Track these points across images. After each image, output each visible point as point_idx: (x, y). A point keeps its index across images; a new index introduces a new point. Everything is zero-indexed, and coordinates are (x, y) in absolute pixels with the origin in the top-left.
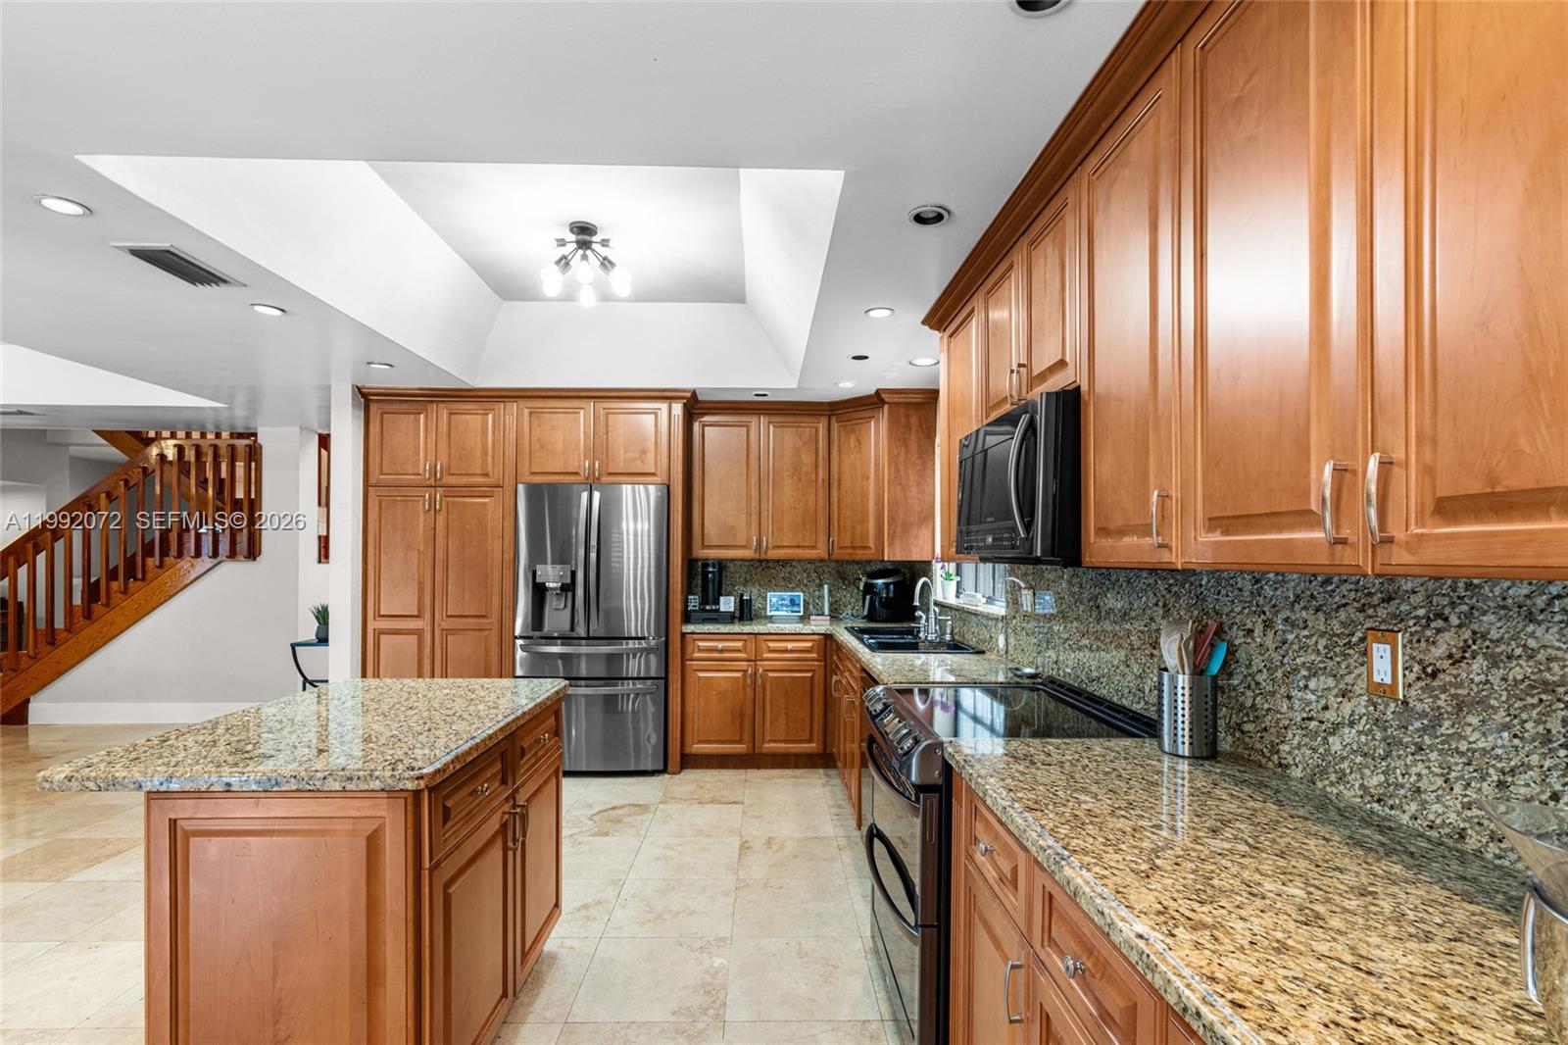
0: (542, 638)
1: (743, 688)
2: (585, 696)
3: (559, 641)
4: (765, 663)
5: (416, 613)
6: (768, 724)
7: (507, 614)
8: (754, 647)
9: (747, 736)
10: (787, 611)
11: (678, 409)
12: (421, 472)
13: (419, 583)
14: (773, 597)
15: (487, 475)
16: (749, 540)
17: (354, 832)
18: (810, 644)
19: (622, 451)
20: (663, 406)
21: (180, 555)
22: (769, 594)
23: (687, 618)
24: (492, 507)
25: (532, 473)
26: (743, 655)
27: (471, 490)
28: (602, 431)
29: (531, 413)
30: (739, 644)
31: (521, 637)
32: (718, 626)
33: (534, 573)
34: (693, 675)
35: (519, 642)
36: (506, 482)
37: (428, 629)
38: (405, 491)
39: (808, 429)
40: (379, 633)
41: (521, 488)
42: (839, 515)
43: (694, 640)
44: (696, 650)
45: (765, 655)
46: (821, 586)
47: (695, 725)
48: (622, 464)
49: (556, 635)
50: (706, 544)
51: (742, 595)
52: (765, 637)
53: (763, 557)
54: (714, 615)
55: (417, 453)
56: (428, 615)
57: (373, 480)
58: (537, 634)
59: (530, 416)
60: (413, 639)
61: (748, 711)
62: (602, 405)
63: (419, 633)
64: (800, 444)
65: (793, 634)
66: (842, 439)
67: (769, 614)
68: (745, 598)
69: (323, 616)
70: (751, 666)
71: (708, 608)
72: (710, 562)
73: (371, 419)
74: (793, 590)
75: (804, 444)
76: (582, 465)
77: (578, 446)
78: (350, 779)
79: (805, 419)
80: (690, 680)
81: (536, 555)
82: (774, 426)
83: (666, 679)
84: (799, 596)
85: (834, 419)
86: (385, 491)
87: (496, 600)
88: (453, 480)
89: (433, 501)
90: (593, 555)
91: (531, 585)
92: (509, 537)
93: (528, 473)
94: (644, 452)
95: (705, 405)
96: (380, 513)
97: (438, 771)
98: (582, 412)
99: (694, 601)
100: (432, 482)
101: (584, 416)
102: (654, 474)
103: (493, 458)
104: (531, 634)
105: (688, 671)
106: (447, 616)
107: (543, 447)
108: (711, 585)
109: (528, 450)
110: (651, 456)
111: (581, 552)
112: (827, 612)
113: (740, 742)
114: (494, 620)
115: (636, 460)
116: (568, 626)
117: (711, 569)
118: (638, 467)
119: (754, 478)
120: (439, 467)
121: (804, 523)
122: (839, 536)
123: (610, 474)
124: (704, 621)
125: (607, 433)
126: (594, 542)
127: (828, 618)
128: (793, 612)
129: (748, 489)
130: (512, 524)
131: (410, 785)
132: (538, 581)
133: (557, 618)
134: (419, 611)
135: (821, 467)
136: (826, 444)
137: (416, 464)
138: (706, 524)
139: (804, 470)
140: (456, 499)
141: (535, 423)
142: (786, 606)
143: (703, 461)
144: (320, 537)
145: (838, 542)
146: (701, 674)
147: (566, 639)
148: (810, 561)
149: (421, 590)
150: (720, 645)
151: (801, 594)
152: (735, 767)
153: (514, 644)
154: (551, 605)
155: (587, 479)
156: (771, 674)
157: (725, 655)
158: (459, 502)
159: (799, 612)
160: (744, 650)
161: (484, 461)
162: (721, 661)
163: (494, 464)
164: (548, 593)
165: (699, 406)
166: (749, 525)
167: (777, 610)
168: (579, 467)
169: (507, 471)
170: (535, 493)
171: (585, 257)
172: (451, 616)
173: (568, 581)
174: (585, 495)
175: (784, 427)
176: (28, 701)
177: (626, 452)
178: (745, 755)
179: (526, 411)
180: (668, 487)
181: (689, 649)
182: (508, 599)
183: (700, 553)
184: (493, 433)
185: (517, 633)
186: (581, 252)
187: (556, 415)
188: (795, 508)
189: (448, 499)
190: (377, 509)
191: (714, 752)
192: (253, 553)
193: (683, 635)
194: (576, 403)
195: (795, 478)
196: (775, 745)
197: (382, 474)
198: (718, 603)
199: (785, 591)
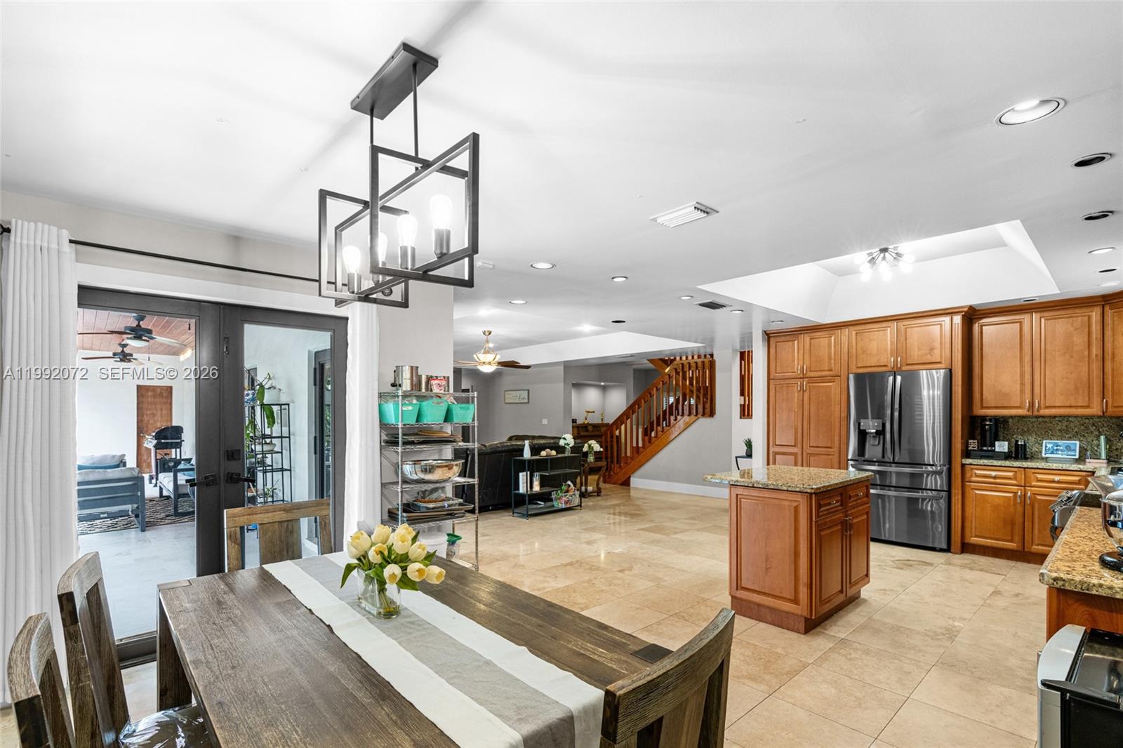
0: (864, 461)
1: (1014, 505)
2: (895, 497)
3: (877, 464)
4: (1033, 489)
5: (793, 444)
6: (1036, 532)
7: (843, 447)
8: (1023, 477)
9: (1017, 538)
10: (1062, 454)
11: (958, 319)
12: (796, 370)
13: (795, 429)
14: (1048, 444)
15: (831, 370)
16: (1022, 402)
17: (790, 506)
18: (1077, 478)
19: (917, 350)
20: (947, 319)
21: (683, 415)
22: (1044, 442)
23: (967, 454)
24: (834, 388)
25: (858, 367)
26: (1014, 482)
27: (823, 379)
28: (902, 339)
29: (856, 333)
30: (1011, 474)
31: (851, 460)
32: (992, 461)
33: (859, 424)
34: (971, 492)
35: (850, 462)
36: (842, 372)
37: (800, 453)
38: (788, 381)
39: (1080, 318)
40: (776, 453)
41: (851, 377)
42: (1113, 381)
43: (972, 469)
44: (974, 475)
45: (1034, 483)
46: (1098, 437)
47: (972, 525)
48: (916, 358)
49: (875, 460)
50: (984, 405)
51: (1017, 441)
52: (1033, 470)
53: (1036, 413)
54: (990, 454)
55: (794, 361)
56: (799, 445)
57: (772, 377)
58: (862, 458)
59: (856, 335)
60: (792, 457)
61: (1019, 520)
62: (901, 324)
63: (795, 454)
64: (1072, 329)
65: (1061, 470)
66: (1116, 323)
67: (1043, 455)
68: (1020, 443)
69: (749, 444)
70: (1020, 490)
71: (985, 448)
72: (988, 418)
73: (771, 347)
74: (1070, 439)
75: (1076, 329)
76: (889, 360)
77: (886, 350)
78: (789, 486)
79: (1077, 311)
80: (969, 494)
81: (861, 414)
82: (1045, 320)
83: (949, 492)
84: (1076, 444)
85: (1107, 308)
86: (778, 382)
87: (837, 439)
88: (813, 374)
89: (802, 385)
90: (896, 414)
91: (857, 430)
92: (844, 404)
93: (855, 368)
94: (932, 349)
95: (983, 312)
96: (776, 393)
97: (818, 488)
98: (889, 329)
99: (973, 445)
100: (801, 376)
101: (890, 332)
102: (940, 363)
103: (835, 360)
104: (857, 458)
105: (967, 490)
106: (810, 447)
107: (864, 352)
108: (988, 434)
109: (855, 354)
110: (937, 352)
111: (889, 412)
112: (1103, 456)
113: (1012, 541)
114: (835, 450)
115: (927, 354)
116: (880, 455)
117: (988, 423)
118: (929, 358)
119: (1027, 359)
120: (805, 368)
121: (1076, 388)
122: (1113, 397)
123: (908, 365)
124: (982, 457)
125: (906, 339)
126: (897, 406)
127: (1105, 461)
128: (1067, 455)
129: (1022, 366)
130: (846, 396)
131: (809, 491)
132: (862, 428)
133: (873, 450)
134: (795, 443)
135: (1094, 345)
136: (1099, 327)
137: (793, 367)
138: (984, 393)
139: (1075, 348)
140: (814, 384)
141: (859, 338)
142: (1062, 450)
143: (982, 349)
144: (741, 405)
145: (1113, 402)
146: (977, 492)
147: (881, 463)
148: (1088, 417)
149: (796, 432)
150: (993, 474)
151: (1078, 443)
152: (1008, 558)
153: (847, 463)
154: (869, 442)
155: (893, 368)
156: (1039, 497)
157: (998, 481)
158: (816, 386)
159: (1075, 455)
160: (1015, 478)
161: (830, 363)
162: (995, 485)
163: (835, 365)
164: (868, 436)
165: (978, 313)
166: (1022, 391)
167: (1052, 453)
168: (887, 362)
169: (842, 368)
170: (860, 378)
171: (884, 258)
172: (812, 447)
173: (881, 429)
174: (891, 379)
175: (1055, 319)
176: (630, 477)
177: (919, 350)
178: (1016, 551)
179: (854, 332)
180: (951, 370)
181: (968, 475)
182: (843, 438)
183: (979, 412)
184: (835, 347)
185: (850, 457)
186: (882, 255)
187: (872, 333)
188: (1067, 378)
189: (811, 384)
190: (774, 391)
191: (989, 544)
192: (712, 414)
193: (963, 466)
194: (885, 324)
195: (1067, 355)
196: (1043, 548)
197: (776, 373)
198: (994, 446)
199: (1062, 439)
